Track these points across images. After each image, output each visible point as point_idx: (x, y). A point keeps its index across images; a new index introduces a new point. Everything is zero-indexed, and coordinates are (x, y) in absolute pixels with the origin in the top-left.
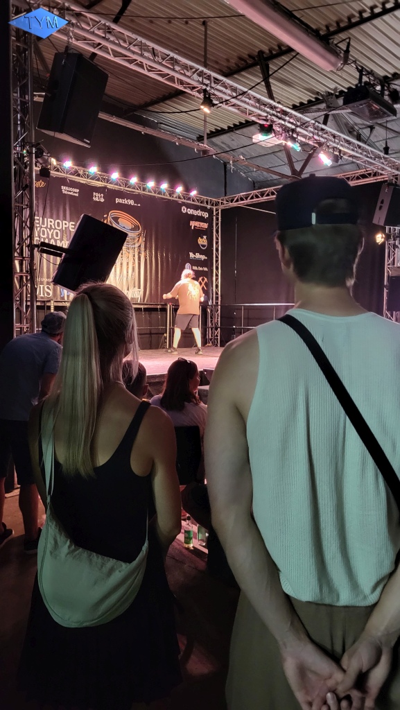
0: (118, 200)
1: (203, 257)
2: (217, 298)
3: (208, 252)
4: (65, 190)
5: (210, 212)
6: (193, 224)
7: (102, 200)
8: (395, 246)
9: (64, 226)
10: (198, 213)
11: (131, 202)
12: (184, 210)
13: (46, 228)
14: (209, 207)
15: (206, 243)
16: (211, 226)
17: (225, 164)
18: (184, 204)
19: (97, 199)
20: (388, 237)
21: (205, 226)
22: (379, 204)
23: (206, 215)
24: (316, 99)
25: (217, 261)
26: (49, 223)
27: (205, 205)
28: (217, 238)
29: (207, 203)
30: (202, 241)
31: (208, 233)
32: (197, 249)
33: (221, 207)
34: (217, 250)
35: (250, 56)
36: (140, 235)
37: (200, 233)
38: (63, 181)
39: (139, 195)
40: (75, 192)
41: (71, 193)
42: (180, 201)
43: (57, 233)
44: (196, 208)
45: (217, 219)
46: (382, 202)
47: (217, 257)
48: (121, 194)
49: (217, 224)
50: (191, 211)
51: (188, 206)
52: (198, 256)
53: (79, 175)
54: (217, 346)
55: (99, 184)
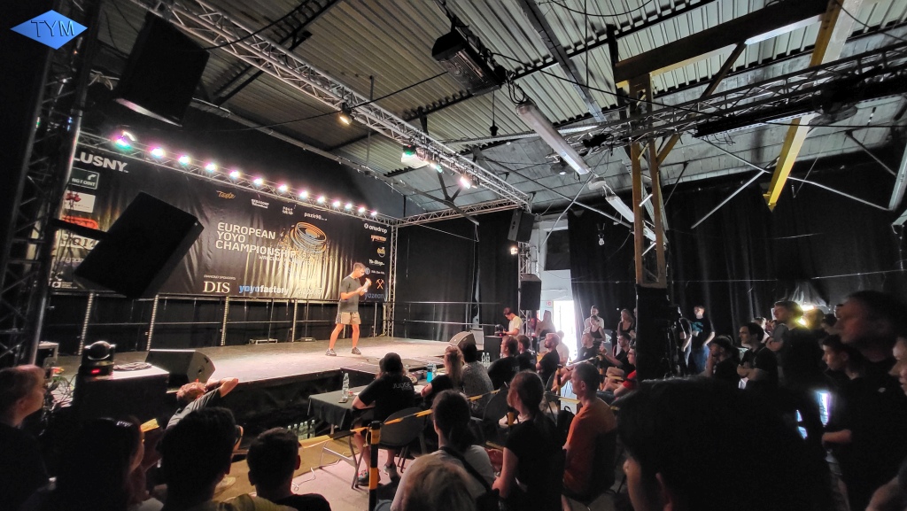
0: (306, 215)
1: (381, 264)
2: (392, 297)
3: (386, 259)
4: (254, 202)
5: (389, 229)
6: (373, 237)
7: (291, 213)
8: (526, 258)
9: (250, 232)
10: (379, 229)
11: (319, 217)
12: (366, 226)
13: (231, 232)
14: (388, 225)
15: (384, 253)
16: (389, 240)
17: (405, 197)
18: (366, 222)
19: (286, 212)
20: (520, 250)
21: (384, 239)
22: (512, 224)
23: (385, 231)
24: (467, 150)
25: (393, 267)
26: (235, 229)
27: (384, 223)
28: (394, 249)
29: (387, 222)
30: (381, 251)
31: (387, 245)
32: (376, 257)
33: (398, 226)
34: (393, 258)
35: (413, 111)
36: (325, 243)
37: (379, 244)
38: (254, 196)
39: (326, 212)
40: (265, 205)
41: (261, 206)
42: (364, 219)
43: (242, 237)
44: (377, 225)
45: (395, 235)
46: (514, 223)
47: (393, 264)
48: (310, 210)
49: (394, 239)
50: (372, 228)
51: (370, 223)
52: (376, 262)
53: (271, 192)
54: (390, 335)
55: (289, 200)
